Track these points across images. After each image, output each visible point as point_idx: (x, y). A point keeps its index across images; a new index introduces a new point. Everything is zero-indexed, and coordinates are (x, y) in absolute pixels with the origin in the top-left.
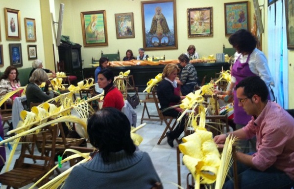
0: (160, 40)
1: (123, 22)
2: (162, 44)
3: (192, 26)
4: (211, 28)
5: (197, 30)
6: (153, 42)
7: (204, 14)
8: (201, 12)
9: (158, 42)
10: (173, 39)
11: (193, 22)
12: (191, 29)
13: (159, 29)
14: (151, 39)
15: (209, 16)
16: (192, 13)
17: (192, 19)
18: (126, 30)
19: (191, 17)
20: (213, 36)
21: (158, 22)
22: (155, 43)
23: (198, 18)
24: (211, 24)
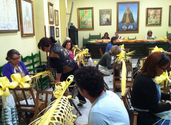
0: (127, 27)
1: (104, 15)
2: (129, 29)
3: (149, 19)
4: (161, 21)
5: (151, 21)
6: (123, 28)
7: (156, 12)
8: (155, 10)
9: (126, 28)
10: (136, 26)
11: (149, 16)
12: (148, 20)
13: (128, 20)
14: (122, 26)
15: (160, 13)
16: (149, 10)
17: (149, 14)
18: (106, 20)
19: (149, 13)
20: (161, 25)
21: (127, 15)
22: (124, 29)
23: (153, 14)
24: (161, 18)
